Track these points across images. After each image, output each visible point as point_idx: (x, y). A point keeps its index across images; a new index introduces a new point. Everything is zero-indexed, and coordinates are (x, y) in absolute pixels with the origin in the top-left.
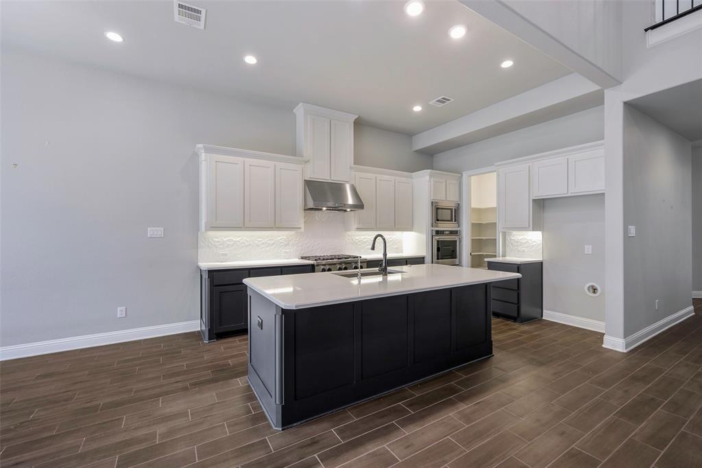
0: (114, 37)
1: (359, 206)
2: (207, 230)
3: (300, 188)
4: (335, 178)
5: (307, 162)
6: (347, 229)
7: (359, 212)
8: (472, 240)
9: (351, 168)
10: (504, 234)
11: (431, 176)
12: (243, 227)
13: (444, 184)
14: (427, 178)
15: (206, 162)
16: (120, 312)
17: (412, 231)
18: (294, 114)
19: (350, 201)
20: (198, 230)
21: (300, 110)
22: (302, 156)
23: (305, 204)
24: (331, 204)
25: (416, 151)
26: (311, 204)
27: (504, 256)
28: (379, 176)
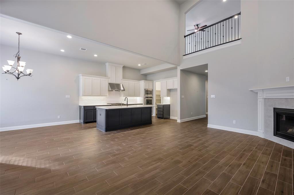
0: (63, 51)
1: (124, 90)
2: (82, 96)
3: (107, 85)
4: (117, 82)
5: (110, 78)
6: (120, 96)
7: (124, 91)
8: (156, 99)
9: (122, 79)
10: (163, 98)
11: (144, 82)
12: (92, 95)
13: (148, 84)
14: (143, 82)
15: (82, 79)
16: (59, 117)
17: (139, 97)
18: (106, 65)
19: (122, 89)
20: (79, 96)
21: (107, 64)
22: (108, 77)
23: (109, 90)
24: (116, 90)
25: (142, 74)
26: (110, 90)
27: (163, 103)
28: (130, 82)
